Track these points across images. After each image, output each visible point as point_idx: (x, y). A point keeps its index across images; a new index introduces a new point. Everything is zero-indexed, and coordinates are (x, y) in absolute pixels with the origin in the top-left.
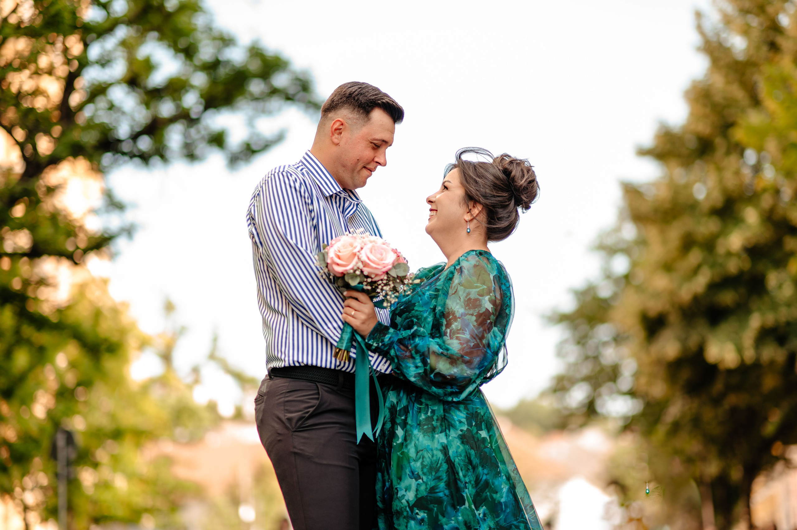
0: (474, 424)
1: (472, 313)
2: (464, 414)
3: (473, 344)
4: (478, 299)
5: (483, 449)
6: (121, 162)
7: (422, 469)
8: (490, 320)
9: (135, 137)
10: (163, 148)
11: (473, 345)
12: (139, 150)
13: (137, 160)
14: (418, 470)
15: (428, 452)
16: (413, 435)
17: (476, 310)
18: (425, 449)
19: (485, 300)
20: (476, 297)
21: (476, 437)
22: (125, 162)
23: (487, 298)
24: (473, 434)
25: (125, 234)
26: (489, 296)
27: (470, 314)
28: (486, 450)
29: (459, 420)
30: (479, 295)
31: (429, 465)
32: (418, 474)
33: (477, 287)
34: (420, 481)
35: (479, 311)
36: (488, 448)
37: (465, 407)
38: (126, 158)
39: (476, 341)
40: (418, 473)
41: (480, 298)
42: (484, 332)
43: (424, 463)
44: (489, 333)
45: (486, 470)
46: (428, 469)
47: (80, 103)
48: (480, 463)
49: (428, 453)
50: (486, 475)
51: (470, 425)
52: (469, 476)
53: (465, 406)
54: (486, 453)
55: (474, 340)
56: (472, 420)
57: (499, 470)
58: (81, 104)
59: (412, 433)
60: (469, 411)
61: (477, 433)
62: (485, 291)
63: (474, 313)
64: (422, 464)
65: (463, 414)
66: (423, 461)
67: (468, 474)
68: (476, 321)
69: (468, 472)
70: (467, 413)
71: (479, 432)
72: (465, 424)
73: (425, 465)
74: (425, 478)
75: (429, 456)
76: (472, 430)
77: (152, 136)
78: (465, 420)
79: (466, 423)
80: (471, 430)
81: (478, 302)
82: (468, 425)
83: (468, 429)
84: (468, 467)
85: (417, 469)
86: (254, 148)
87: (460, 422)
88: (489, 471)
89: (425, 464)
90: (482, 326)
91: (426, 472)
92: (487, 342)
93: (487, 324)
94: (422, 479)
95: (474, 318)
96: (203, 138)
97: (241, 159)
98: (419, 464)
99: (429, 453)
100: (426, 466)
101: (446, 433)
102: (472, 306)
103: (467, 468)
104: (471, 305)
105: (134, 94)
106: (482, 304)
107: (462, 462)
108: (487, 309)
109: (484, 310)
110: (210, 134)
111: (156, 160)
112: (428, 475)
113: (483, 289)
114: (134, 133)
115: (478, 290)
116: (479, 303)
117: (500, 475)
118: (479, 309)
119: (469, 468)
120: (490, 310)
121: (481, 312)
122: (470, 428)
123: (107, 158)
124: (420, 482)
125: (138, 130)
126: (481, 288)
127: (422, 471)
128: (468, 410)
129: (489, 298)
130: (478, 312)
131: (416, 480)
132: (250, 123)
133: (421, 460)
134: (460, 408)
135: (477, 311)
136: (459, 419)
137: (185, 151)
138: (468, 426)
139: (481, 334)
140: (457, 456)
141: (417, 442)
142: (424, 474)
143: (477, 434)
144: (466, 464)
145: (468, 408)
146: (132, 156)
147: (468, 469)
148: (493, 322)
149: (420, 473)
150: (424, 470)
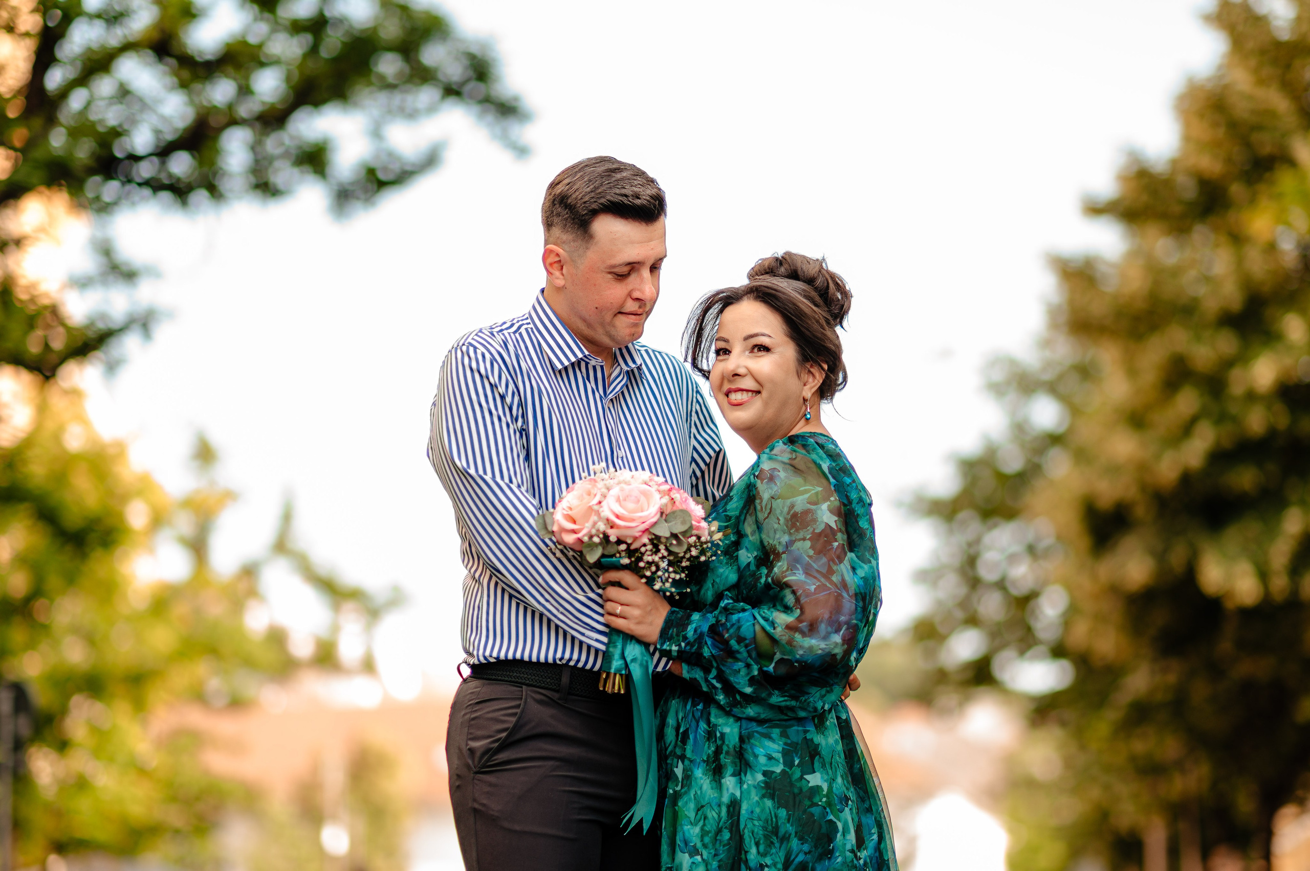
0: (797, 762)
1: (803, 537)
2: (779, 745)
3: (814, 586)
4: (809, 509)
5: (808, 808)
6: (136, 198)
7: (702, 837)
8: (837, 542)
9: (164, 151)
10: (215, 174)
11: (815, 589)
12: (170, 176)
13: (166, 196)
14: (695, 841)
15: (713, 808)
16: (693, 779)
17: (809, 530)
18: (709, 805)
19: (821, 510)
20: (805, 508)
21: (798, 786)
22: (143, 198)
23: (825, 506)
24: (793, 780)
25: (136, 328)
26: (829, 503)
27: (800, 540)
28: (814, 810)
29: (769, 754)
30: (809, 503)
31: (713, 832)
32: (695, 846)
33: (806, 492)
34: (699, 858)
35: (814, 529)
36: (820, 805)
37: (781, 733)
38: (147, 192)
39: (819, 580)
40: (696, 844)
41: (813, 507)
42: (831, 563)
43: (706, 829)
44: (840, 564)
45: (807, 845)
46: (710, 837)
47: (64, 84)
48: (796, 833)
49: (712, 810)
50: (806, 854)
51: (789, 763)
52: (772, 855)
53: (781, 730)
54: (813, 815)
55: (815, 580)
56: (794, 755)
57: (831, 848)
58: (65, 86)
59: (692, 774)
60: (789, 738)
61: (802, 778)
62: (820, 496)
63: (805, 536)
64: (702, 829)
65: (777, 746)
66: (704, 825)
67: (770, 851)
68: (812, 547)
69: (771, 849)
70: (785, 744)
71: (805, 776)
72: (779, 762)
73: (706, 831)
74: (705, 854)
75: (713, 816)
76: (792, 774)
77: (196, 153)
78: (780, 755)
79: (781, 761)
80: (790, 772)
81: (810, 515)
82: (785, 764)
83: (783, 771)
84: (772, 840)
85: (694, 838)
86: (381, 176)
87: (770, 758)
88: (812, 848)
89: (708, 830)
90: (825, 555)
91: (707, 843)
92: (840, 578)
93: (834, 550)
94: (702, 855)
95: (808, 544)
96: (286, 155)
97: (358, 198)
98: (697, 830)
99: (714, 810)
100: (709, 832)
101: (741, 779)
102: (800, 524)
103: (769, 841)
104: (798, 524)
105: (161, 67)
106: (818, 517)
107: (761, 830)
108: (827, 525)
109: (822, 526)
110: (300, 148)
111: (200, 196)
112: (711, 847)
113: (817, 493)
114: (163, 144)
115: (807, 496)
116: (812, 516)
117: (829, 856)
118: (814, 526)
119: (774, 841)
120: (834, 526)
121: (817, 531)
122: (789, 770)
123: (111, 189)
124: (697, 859)
125: (169, 137)
126: (813, 492)
127: (702, 841)
128: (787, 737)
129: (829, 506)
130: (813, 532)
131: (691, 856)
132: (376, 133)
133: (701, 823)
134: (772, 735)
135: (811, 530)
136: (768, 752)
137: (253, 180)
138: (784, 767)
139: (826, 568)
140: (752, 819)
141: (699, 792)
142: (705, 846)
143: (801, 780)
144: (769, 834)
145: (789, 734)
146: (155, 186)
147: (772, 843)
148: (845, 543)
149: (699, 845)
150: (704, 840)
